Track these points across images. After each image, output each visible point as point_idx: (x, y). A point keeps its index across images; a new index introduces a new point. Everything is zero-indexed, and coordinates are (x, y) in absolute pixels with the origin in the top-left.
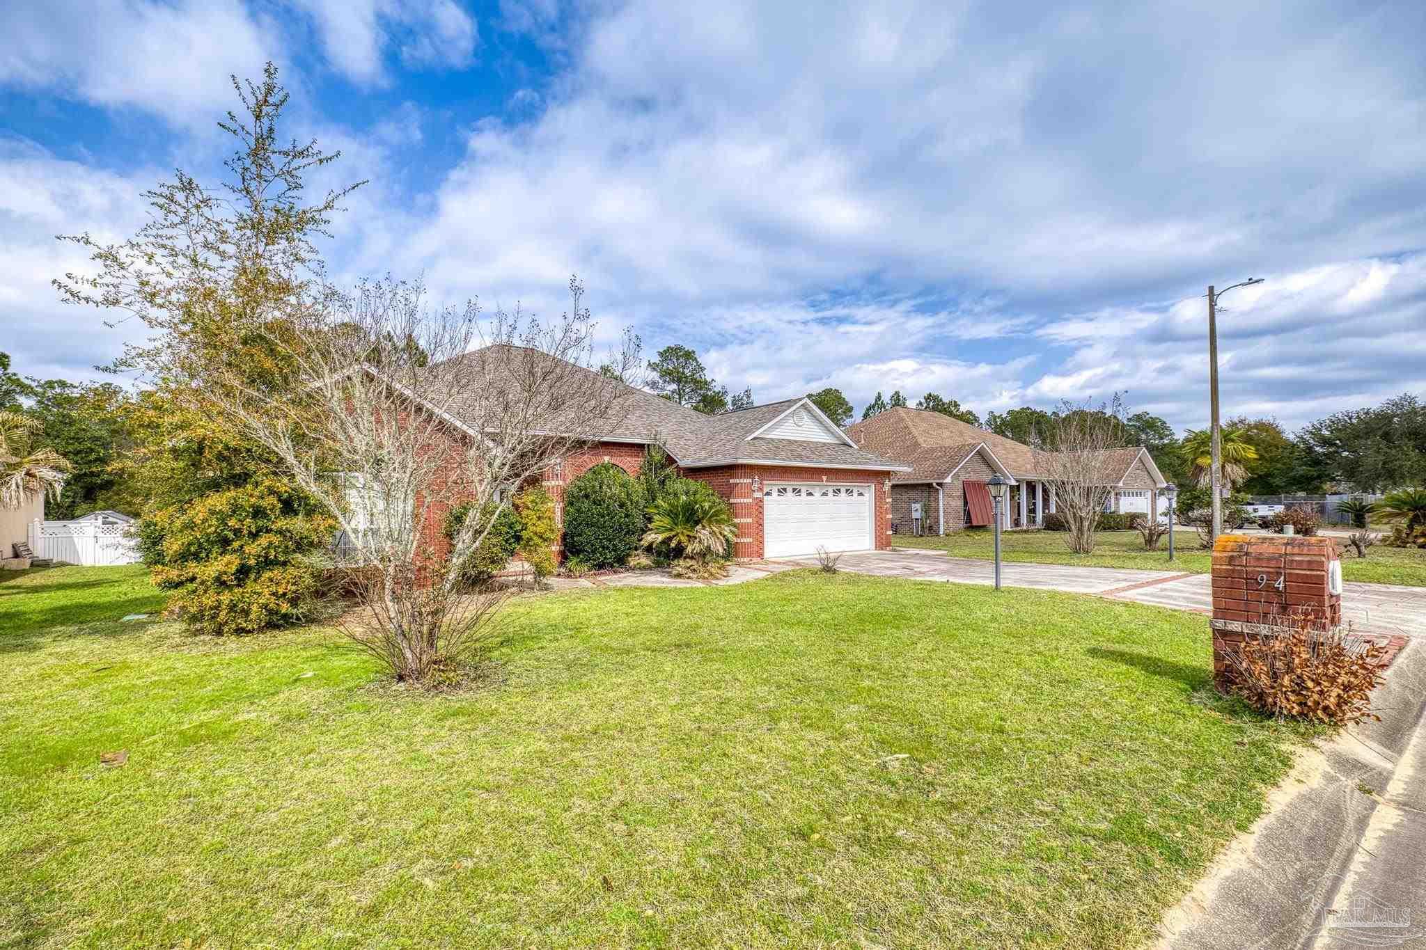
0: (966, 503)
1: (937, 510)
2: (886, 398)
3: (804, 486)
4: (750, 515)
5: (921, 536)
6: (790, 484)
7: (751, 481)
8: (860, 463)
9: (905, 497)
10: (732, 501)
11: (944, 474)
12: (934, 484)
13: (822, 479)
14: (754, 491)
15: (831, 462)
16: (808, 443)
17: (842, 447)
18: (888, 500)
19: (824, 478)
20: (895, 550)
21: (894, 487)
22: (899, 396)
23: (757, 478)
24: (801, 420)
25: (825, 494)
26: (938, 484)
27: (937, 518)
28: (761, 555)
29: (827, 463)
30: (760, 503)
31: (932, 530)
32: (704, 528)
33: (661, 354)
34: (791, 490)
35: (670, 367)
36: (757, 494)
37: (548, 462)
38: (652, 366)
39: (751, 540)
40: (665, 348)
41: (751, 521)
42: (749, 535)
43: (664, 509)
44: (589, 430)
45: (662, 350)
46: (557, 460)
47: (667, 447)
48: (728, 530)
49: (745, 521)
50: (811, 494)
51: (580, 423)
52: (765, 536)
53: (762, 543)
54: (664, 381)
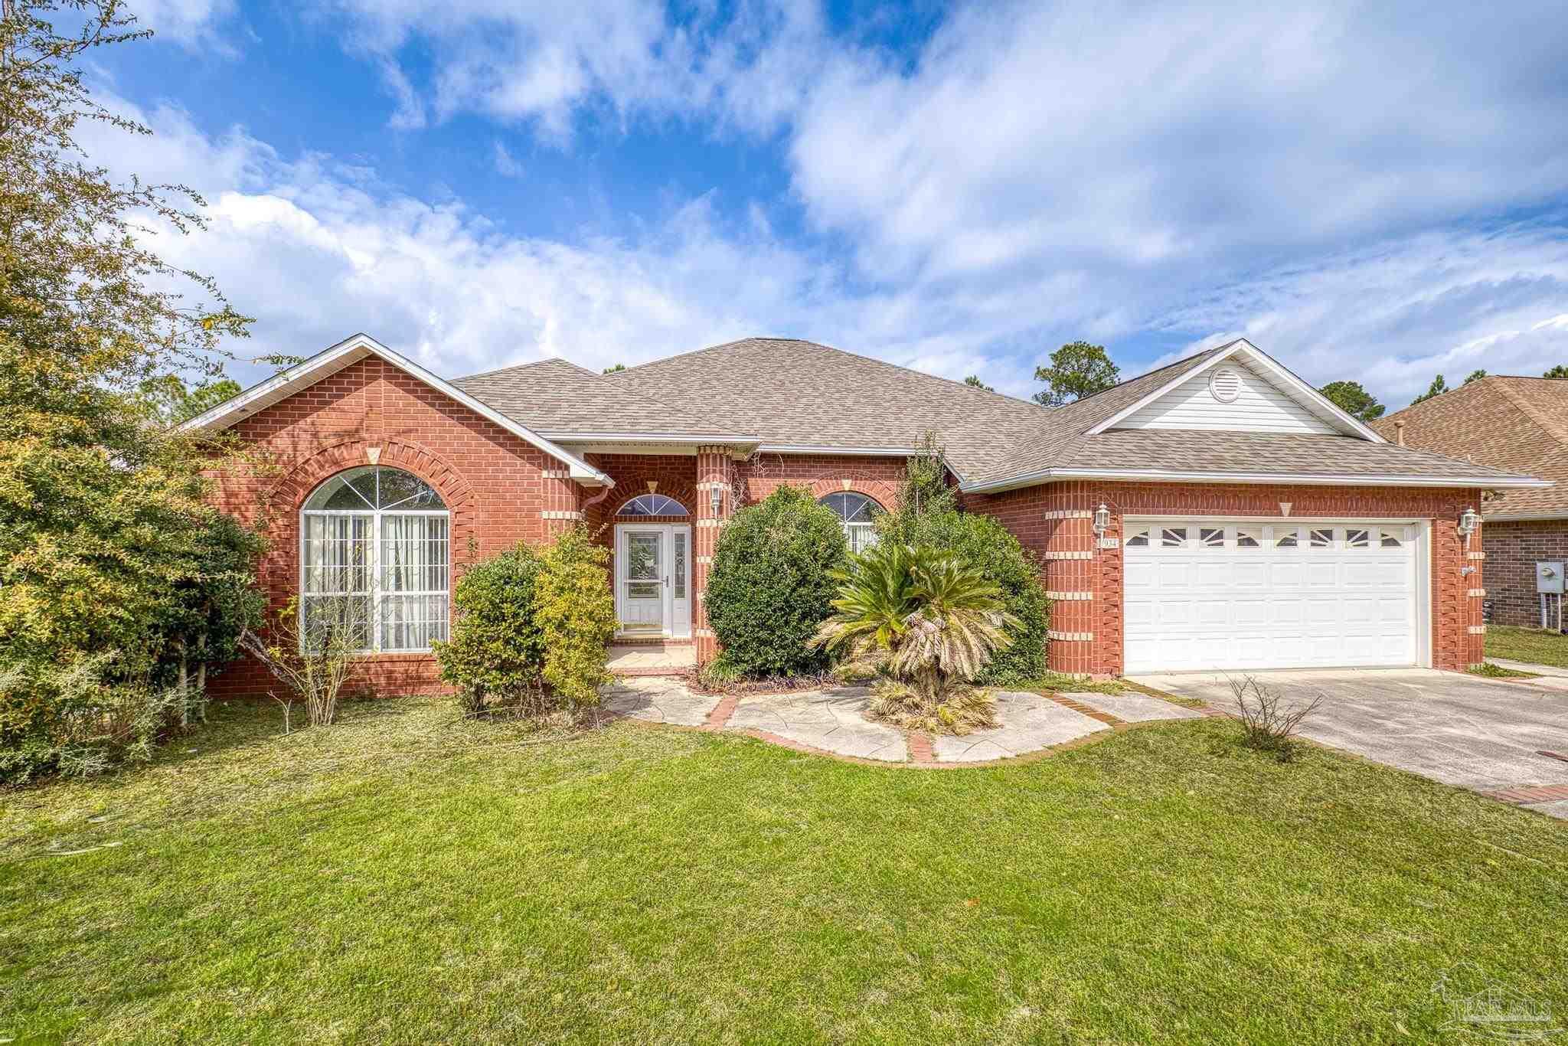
2: (1454, 383)
3: (1230, 523)
4: (1089, 584)
6: (1191, 521)
7: (1090, 514)
8: (1388, 472)
9: (1516, 547)
10: (1049, 555)
13: (1277, 507)
14: (1097, 536)
15: (1303, 471)
16: (1246, 436)
17: (1340, 441)
18: (1471, 556)
19: (1286, 507)
20: (1492, 672)
21: (1488, 526)
23: (1103, 509)
24: (1232, 387)
25: (1286, 542)
28: (1114, 667)
29: (1292, 472)
30: (1112, 566)
32: (929, 616)
33: (1054, 357)
34: (1199, 533)
35: (1068, 373)
36: (1105, 543)
37: (700, 487)
38: (1041, 374)
39: (1091, 637)
40: (1060, 348)
41: (1091, 597)
42: (1086, 627)
43: (861, 573)
44: (816, 437)
45: (1055, 352)
46: (712, 486)
47: (951, 459)
48: (997, 621)
49: (1077, 596)
50: (1250, 542)
51: (807, 428)
52: (1127, 629)
53: (1119, 643)
54: (1059, 392)
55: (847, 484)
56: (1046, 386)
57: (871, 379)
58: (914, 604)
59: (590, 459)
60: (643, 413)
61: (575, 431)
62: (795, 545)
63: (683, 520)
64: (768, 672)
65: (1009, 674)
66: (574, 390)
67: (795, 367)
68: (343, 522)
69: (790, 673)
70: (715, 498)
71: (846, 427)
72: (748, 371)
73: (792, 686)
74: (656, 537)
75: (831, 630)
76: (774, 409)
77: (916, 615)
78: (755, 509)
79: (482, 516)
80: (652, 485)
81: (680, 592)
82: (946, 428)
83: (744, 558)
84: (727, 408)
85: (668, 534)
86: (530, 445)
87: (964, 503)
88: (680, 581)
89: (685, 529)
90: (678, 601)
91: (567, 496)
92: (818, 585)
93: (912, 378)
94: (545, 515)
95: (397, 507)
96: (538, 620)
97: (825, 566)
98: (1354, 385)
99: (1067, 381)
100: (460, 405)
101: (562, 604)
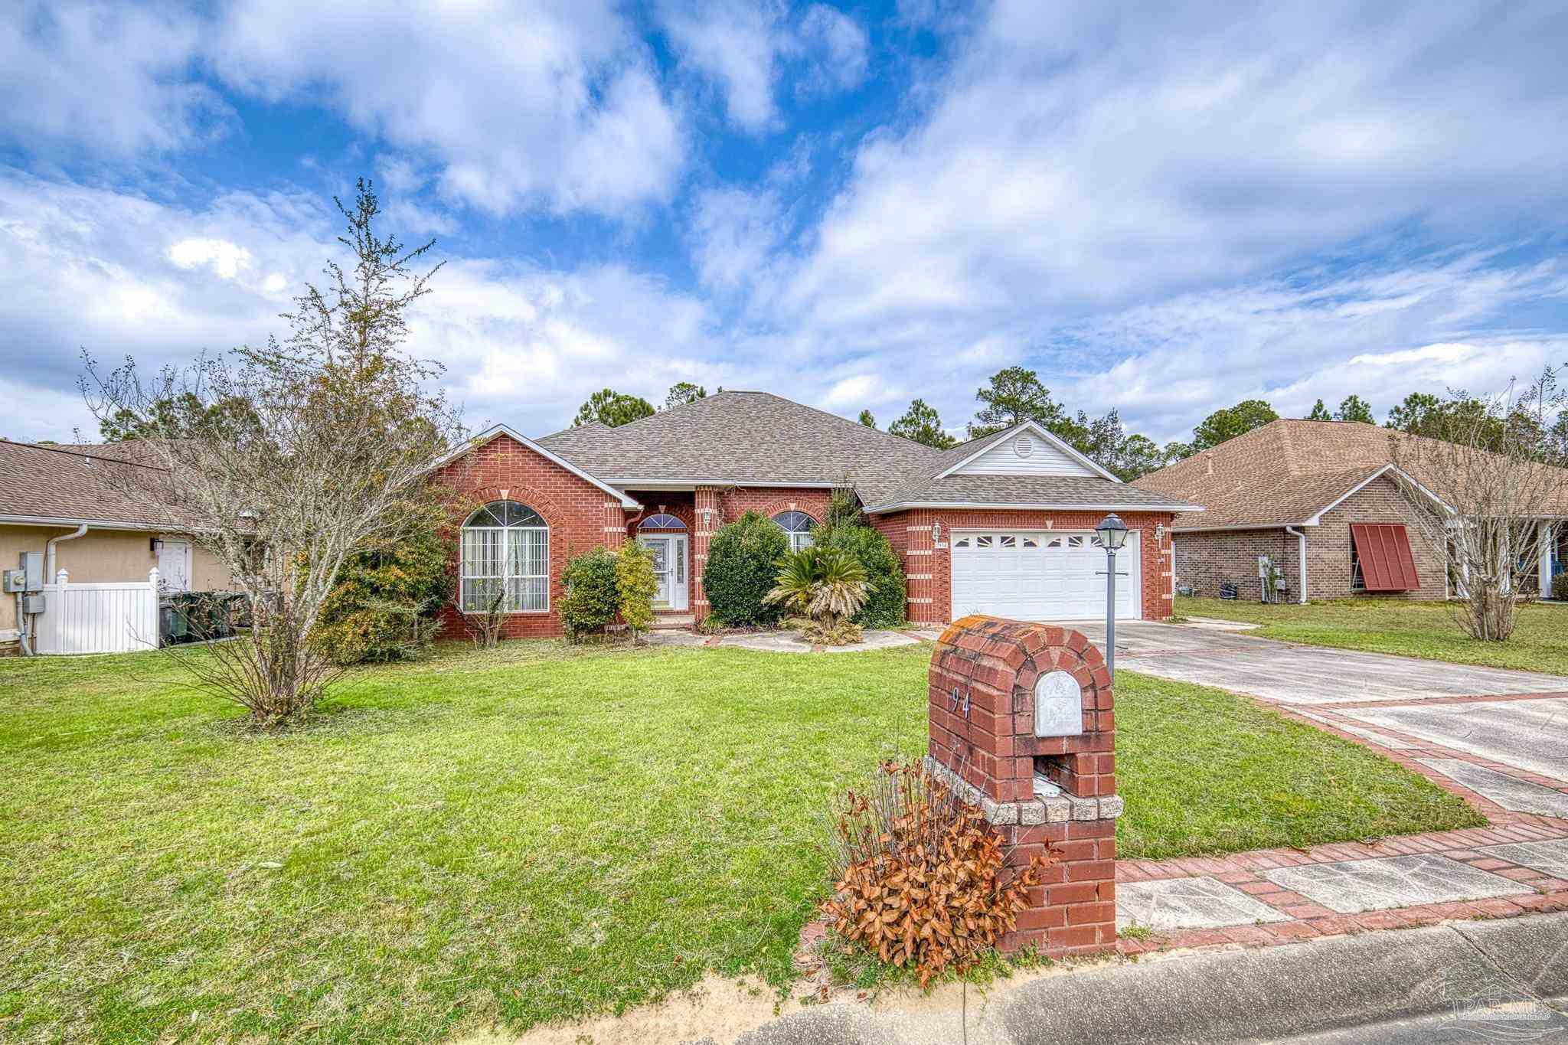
0: (1355, 557)
1: (1297, 567)
3: (1019, 533)
4: (930, 570)
5: (1264, 603)
6: (995, 532)
7: (930, 528)
9: (1250, 547)
10: (907, 552)
11: (1307, 514)
12: (1289, 529)
13: (1046, 524)
14: (935, 541)
16: (1036, 479)
18: (1163, 552)
19: (1049, 523)
20: (1177, 622)
22: (1355, 402)
23: (938, 525)
24: (1029, 449)
25: (1055, 544)
26: (1294, 528)
27: (1297, 578)
28: (945, 619)
29: (1049, 503)
30: (945, 556)
31: (1288, 595)
32: (825, 584)
33: (996, 378)
34: (999, 540)
35: (1005, 395)
36: (938, 545)
37: (697, 511)
38: (983, 395)
39: (931, 601)
40: (998, 373)
41: (931, 577)
42: (927, 594)
43: (792, 563)
44: (772, 475)
45: (994, 376)
46: (706, 510)
47: (859, 491)
48: (863, 587)
49: (923, 577)
50: (1031, 544)
51: (765, 468)
52: (953, 597)
53: (948, 604)
54: (997, 412)
55: (793, 506)
56: (985, 406)
57: (814, 428)
58: (817, 578)
59: (631, 494)
60: (661, 465)
61: (621, 477)
62: (755, 547)
63: (682, 531)
64: (740, 622)
65: (880, 622)
66: (614, 447)
67: (759, 418)
68: (485, 533)
69: (753, 622)
70: (707, 518)
71: (793, 467)
72: (725, 422)
73: (754, 631)
74: (663, 543)
75: (775, 594)
76: (743, 453)
77: (819, 584)
78: (733, 526)
79: (568, 530)
80: (662, 508)
81: (680, 580)
82: (861, 467)
83: (726, 555)
84: (710, 452)
85: (673, 539)
86: (597, 488)
87: (865, 521)
88: (680, 570)
89: (684, 537)
90: (679, 586)
91: (620, 517)
92: (769, 570)
93: (843, 426)
94: (606, 529)
95: (517, 525)
96: (618, 587)
97: (773, 559)
98: (1263, 403)
99: (1004, 401)
100: (555, 464)
101: (631, 578)
